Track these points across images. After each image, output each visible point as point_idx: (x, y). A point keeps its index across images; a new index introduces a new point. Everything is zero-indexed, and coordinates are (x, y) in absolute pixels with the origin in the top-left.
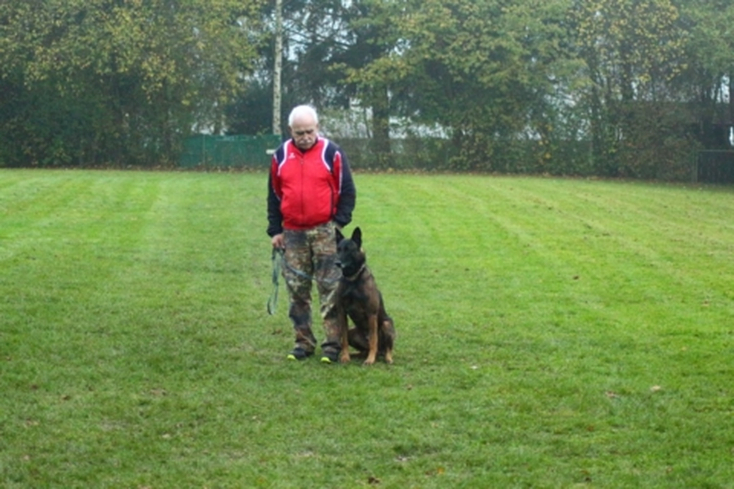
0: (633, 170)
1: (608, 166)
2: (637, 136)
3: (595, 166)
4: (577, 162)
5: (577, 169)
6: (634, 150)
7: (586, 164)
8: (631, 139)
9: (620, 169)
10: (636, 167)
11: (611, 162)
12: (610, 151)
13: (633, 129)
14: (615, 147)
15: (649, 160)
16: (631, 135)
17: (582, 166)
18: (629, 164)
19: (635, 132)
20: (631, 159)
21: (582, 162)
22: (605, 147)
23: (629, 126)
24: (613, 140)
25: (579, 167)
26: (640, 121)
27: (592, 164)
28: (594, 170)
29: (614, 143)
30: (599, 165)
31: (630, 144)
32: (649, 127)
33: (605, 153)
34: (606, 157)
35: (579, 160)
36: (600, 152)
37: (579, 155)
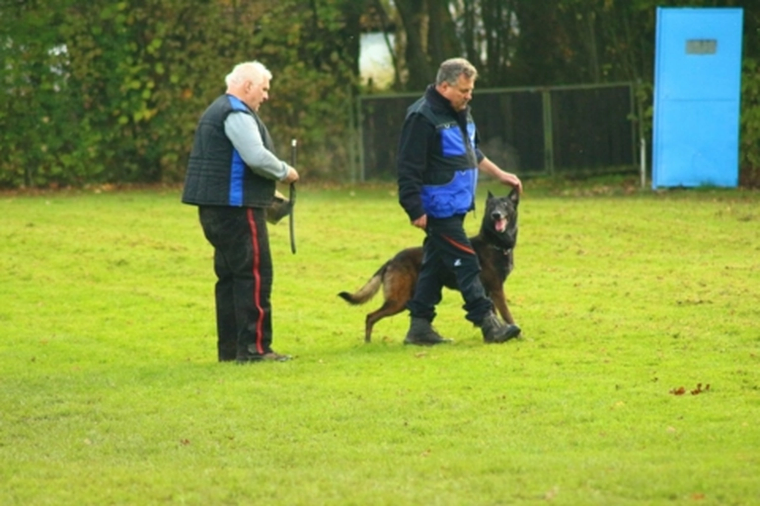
1: (132, 154)
3: (101, 157)
4: (52, 151)
5: (56, 170)
6: (198, 107)
8: (191, 82)
9: (165, 159)
11: (141, 143)
12: (137, 117)
13: (192, 55)
14: (151, 105)
16: (189, 71)
17: (66, 160)
21: (66, 148)
22: (125, 105)
23: (182, 49)
24: (143, 87)
25: (60, 164)
26: (209, 34)
27: (92, 152)
28: (100, 168)
29: (146, 94)
30: (110, 154)
31: (188, 95)
32: (234, 45)
33: (124, 120)
34: (128, 133)
35: (59, 144)
36: (112, 120)
37: (59, 133)
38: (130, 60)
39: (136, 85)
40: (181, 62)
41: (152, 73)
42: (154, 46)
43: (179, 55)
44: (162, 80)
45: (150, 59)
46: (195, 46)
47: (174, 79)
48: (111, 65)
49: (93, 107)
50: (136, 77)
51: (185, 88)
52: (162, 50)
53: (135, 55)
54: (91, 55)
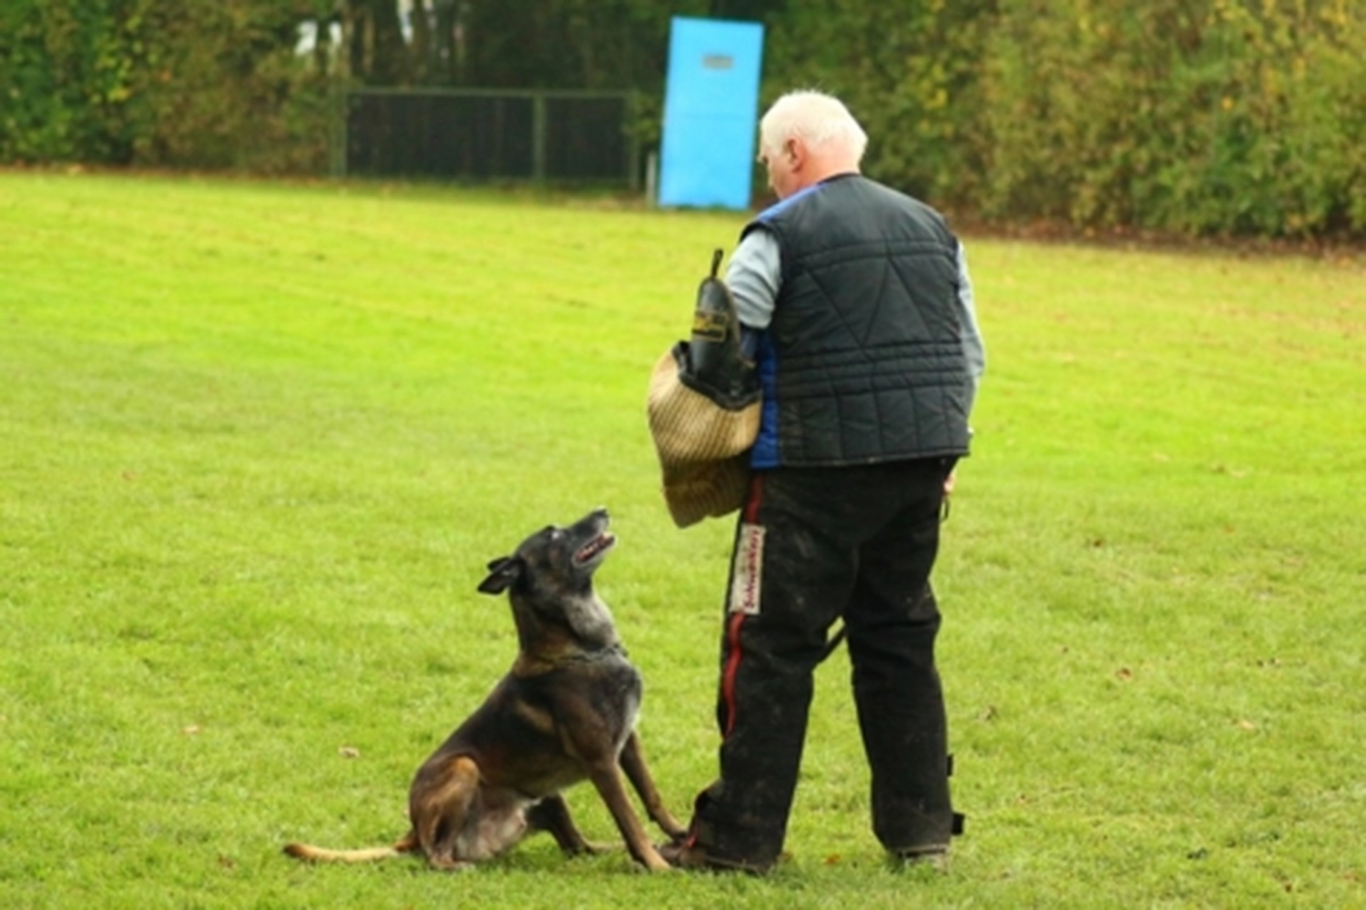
0: (174, 144)
1: (103, 135)
2: (184, 53)
3: (69, 137)
4: (19, 125)
6: (175, 90)
7: (45, 131)
8: (170, 61)
10: (182, 138)
11: (113, 125)
13: (174, 35)
14: (126, 84)
15: (218, 120)
16: (168, 52)
17: (35, 136)
18: (165, 130)
19: (178, 43)
20: (168, 118)
21: (37, 123)
22: (99, 83)
23: (163, 26)
24: (119, 65)
25: (27, 140)
26: (193, 13)
27: (62, 130)
28: (68, 148)
29: (122, 73)
30: (80, 133)
31: (166, 76)
32: (217, 28)
33: (96, 99)
34: (100, 114)
35: (26, 118)
36: (84, 98)
37: (27, 106)
38: (106, 36)
39: (111, 62)
40: (160, 42)
41: (128, 51)
42: (133, 23)
43: (161, 34)
44: (140, 59)
45: (128, 36)
46: (177, 26)
47: (153, 58)
48: (86, 39)
49: (65, 84)
50: (112, 54)
51: (162, 68)
52: (142, 28)
53: (113, 31)
54: (66, 28)
